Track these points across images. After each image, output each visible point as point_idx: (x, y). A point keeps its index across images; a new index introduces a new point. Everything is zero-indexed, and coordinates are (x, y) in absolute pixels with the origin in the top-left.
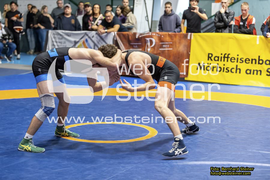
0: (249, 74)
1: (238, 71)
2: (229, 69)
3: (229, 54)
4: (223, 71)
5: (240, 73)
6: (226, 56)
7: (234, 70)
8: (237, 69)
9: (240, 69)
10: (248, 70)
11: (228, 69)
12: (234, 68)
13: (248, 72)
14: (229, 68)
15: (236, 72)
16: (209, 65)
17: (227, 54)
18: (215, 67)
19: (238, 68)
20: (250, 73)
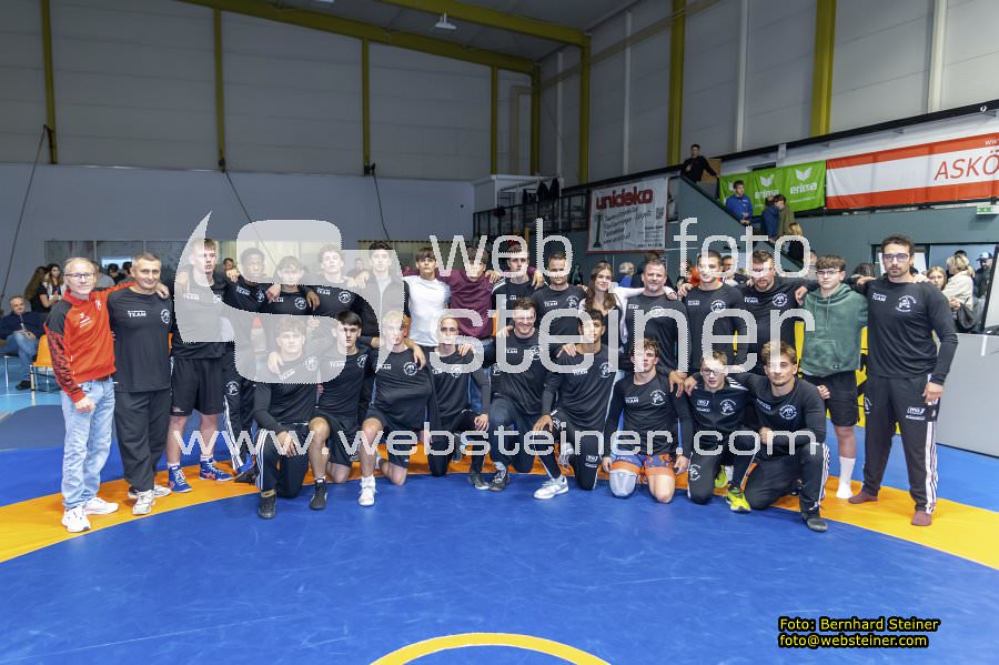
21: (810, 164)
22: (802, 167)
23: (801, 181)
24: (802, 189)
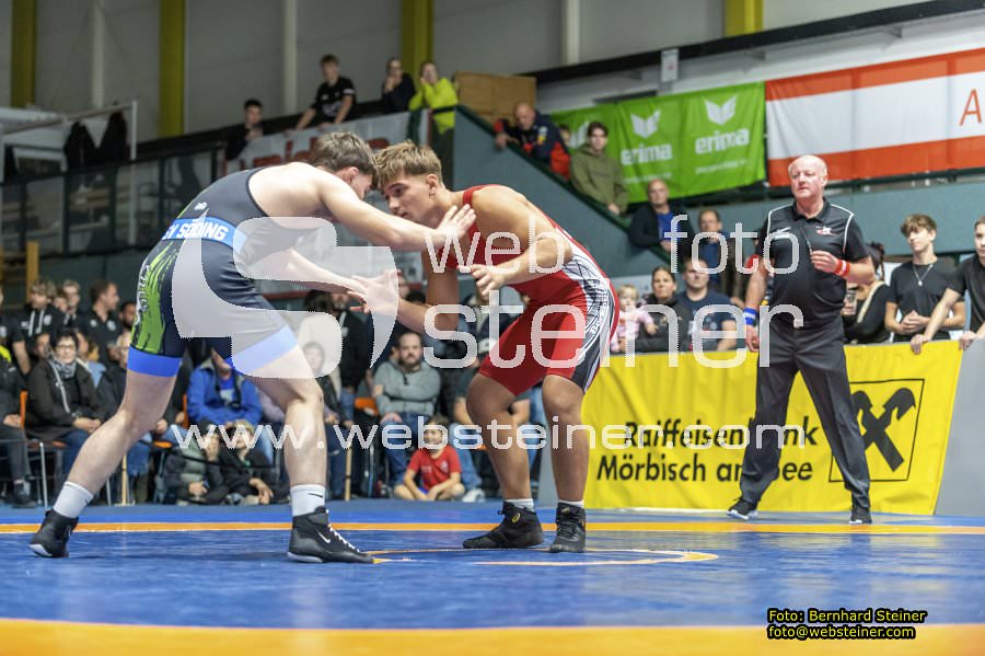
0: (726, 482)
1: (699, 471)
2: (677, 469)
3: (678, 421)
4: (664, 478)
5: (703, 479)
6: (670, 427)
7: (688, 473)
8: (696, 468)
9: (702, 466)
10: (722, 466)
11: (673, 468)
12: (687, 466)
13: (724, 473)
14: (675, 465)
15: (694, 478)
16: (628, 461)
17: (673, 422)
18: (643, 466)
19: (698, 463)
20: (728, 478)
21: (734, 89)
22: (718, 94)
23: (718, 127)
24: (719, 142)
